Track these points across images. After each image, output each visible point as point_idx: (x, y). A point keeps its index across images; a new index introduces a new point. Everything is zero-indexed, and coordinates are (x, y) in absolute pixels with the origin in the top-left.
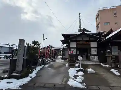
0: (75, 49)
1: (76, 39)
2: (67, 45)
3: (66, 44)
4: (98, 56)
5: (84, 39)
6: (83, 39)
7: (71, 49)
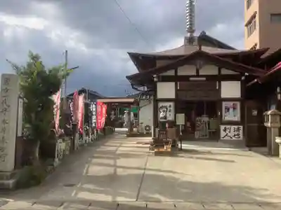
0: (172, 104)
1: (176, 72)
2: (146, 89)
3: (141, 88)
4: (241, 127)
5: (201, 73)
6: (198, 71)
7: (161, 104)
